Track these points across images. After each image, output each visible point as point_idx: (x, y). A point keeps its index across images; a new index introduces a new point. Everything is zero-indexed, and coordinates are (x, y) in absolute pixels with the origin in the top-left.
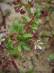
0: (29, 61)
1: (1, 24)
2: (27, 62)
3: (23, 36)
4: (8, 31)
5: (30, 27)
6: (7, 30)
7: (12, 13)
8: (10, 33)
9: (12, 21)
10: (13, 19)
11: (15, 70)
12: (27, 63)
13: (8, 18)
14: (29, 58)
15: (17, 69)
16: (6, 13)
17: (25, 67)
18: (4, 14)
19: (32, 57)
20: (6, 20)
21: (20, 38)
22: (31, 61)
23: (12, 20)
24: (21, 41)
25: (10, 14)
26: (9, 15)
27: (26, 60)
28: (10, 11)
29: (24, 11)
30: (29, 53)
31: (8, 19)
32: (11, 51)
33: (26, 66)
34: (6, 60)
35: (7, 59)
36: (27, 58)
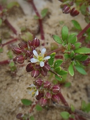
0: (82, 90)
1: (36, 32)
2: (79, 92)
3: (77, 51)
4: (47, 43)
5: (85, 37)
6: (46, 41)
7: (52, 14)
8: (53, 47)
9: (55, 28)
10: (56, 25)
11: (63, 105)
12: (80, 94)
13: (46, 22)
14: (82, 86)
15: (66, 104)
16: (45, 14)
17: (76, 101)
18: (42, 17)
19: (86, 85)
20: (44, 25)
21: (71, 55)
22: (85, 91)
23: (54, 26)
24: (73, 60)
25: (51, 16)
26: (49, 17)
27: (77, 89)
28: (50, 11)
29: (76, 11)
30: (82, 78)
31: (47, 24)
32: (59, 75)
33: (78, 99)
34: (51, 90)
35: (53, 88)
36: (78, 86)
